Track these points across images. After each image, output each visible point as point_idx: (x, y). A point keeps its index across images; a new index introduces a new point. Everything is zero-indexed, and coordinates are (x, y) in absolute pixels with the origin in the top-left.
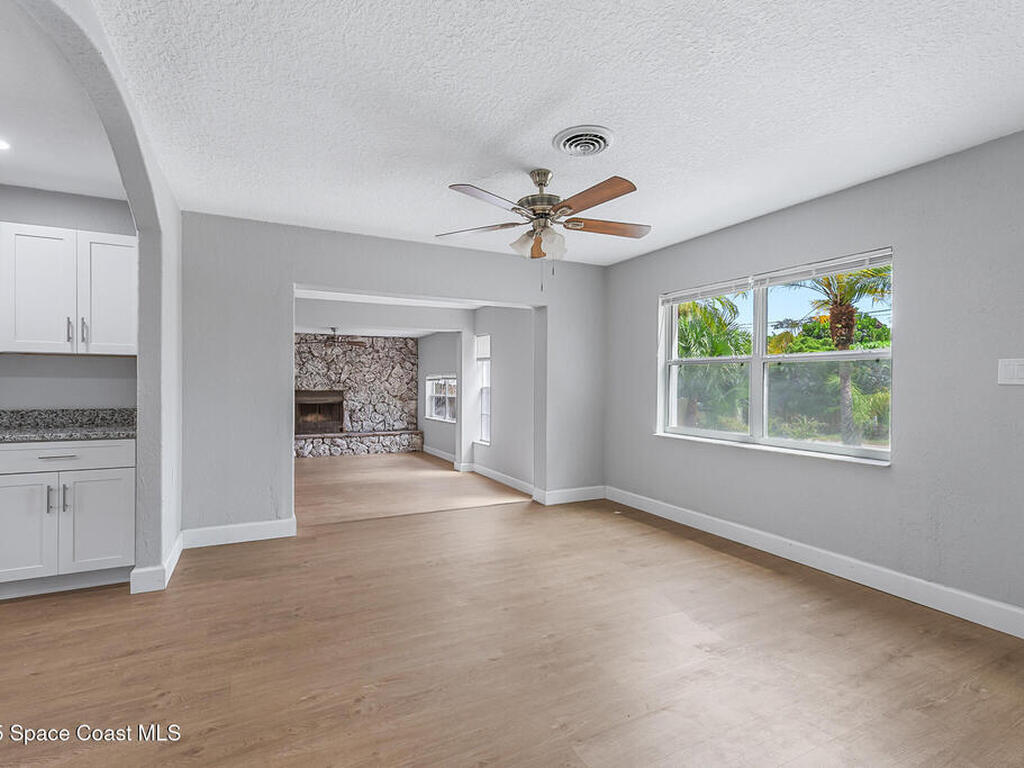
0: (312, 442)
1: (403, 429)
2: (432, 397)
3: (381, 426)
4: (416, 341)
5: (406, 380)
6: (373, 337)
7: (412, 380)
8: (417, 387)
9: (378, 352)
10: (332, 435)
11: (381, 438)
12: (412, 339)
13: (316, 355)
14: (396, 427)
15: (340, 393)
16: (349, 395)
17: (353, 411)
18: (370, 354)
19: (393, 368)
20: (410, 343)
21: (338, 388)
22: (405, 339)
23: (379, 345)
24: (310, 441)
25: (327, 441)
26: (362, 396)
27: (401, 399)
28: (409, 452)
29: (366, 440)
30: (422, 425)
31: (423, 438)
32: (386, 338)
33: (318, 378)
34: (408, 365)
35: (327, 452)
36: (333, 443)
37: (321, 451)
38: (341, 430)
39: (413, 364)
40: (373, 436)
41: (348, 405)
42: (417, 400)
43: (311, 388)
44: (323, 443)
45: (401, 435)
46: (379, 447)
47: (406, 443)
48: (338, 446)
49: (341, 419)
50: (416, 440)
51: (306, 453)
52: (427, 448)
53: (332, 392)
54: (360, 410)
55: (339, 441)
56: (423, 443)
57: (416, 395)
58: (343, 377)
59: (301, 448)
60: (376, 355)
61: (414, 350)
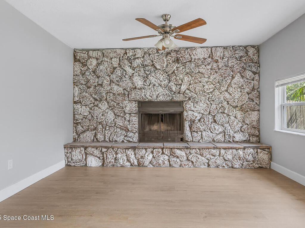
0: (152, 152)
1: (245, 142)
2: (283, 107)
3: (220, 137)
4: (258, 48)
5: (247, 90)
6: (212, 48)
7: (253, 89)
8: (259, 97)
9: (217, 61)
10: (171, 145)
11: (223, 151)
12: (253, 47)
13: (158, 67)
14: (237, 139)
15: (180, 104)
16: (189, 105)
17: (192, 122)
18: (209, 64)
19: (233, 77)
20: (251, 51)
21: (178, 98)
22: (245, 47)
23: (218, 54)
24: (149, 150)
25: (167, 152)
26: (202, 106)
27: (242, 109)
28: (255, 169)
29: (205, 152)
30: (266, 138)
31: (270, 153)
32: (225, 48)
33: (160, 90)
34: (249, 74)
35: (167, 162)
36: (172, 154)
37: (160, 162)
38: (182, 140)
39: (255, 73)
40: (214, 148)
41: (188, 115)
42: (259, 110)
43: (154, 98)
44: (163, 153)
45: (244, 148)
46: (220, 161)
47: (250, 158)
48: (178, 157)
49: (181, 128)
50: (263, 156)
51: (147, 163)
52: (276, 166)
53: (172, 103)
54: (199, 120)
55: (178, 152)
56: (271, 159)
57: (259, 105)
58: (183, 88)
59: (142, 157)
60: (215, 66)
61: (255, 58)
